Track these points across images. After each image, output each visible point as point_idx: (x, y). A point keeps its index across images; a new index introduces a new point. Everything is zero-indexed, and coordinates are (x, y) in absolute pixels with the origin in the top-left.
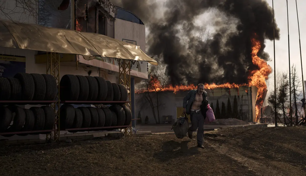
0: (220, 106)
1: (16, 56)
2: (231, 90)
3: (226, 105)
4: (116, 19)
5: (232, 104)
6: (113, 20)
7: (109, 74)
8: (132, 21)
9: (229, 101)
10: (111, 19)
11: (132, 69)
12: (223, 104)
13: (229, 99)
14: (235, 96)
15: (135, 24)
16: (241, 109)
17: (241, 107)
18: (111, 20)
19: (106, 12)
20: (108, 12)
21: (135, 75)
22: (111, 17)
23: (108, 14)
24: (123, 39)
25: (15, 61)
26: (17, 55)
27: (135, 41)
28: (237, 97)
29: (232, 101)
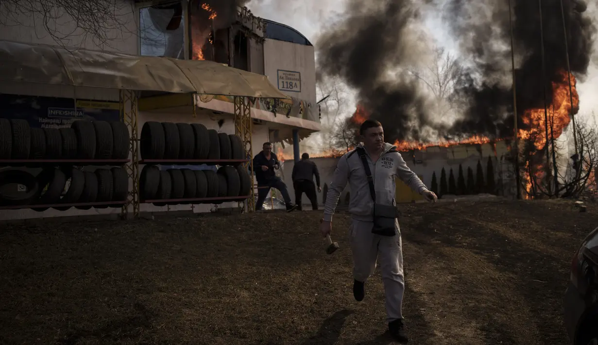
0: (465, 174)
1: (109, 101)
2: (483, 147)
3: (475, 172)
4: (266, 39)
5: (484, 170)
6: (261, 41)
7: (255, 124)
8: (292, 42)
9: (479, 166)
10: (257, 40)
11: (291, 116)
12: (470, 170)
13: (479, 162)
14: (490, 157)
15: (298, 46)
16: (499, 178)
17: (500, 176)
18: (257, 42)
19: (247, 29)
20: (251, 28)
21: (298, 125)
22: (256, 36)
23: (250, 32)
24: (278, 70)
25: (108, 108)
26: (111, 99)
27: (298, 72)
28: (492, 159)
29: (484, 165)
